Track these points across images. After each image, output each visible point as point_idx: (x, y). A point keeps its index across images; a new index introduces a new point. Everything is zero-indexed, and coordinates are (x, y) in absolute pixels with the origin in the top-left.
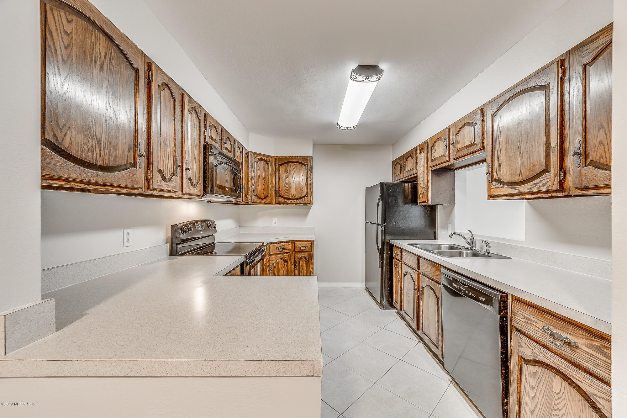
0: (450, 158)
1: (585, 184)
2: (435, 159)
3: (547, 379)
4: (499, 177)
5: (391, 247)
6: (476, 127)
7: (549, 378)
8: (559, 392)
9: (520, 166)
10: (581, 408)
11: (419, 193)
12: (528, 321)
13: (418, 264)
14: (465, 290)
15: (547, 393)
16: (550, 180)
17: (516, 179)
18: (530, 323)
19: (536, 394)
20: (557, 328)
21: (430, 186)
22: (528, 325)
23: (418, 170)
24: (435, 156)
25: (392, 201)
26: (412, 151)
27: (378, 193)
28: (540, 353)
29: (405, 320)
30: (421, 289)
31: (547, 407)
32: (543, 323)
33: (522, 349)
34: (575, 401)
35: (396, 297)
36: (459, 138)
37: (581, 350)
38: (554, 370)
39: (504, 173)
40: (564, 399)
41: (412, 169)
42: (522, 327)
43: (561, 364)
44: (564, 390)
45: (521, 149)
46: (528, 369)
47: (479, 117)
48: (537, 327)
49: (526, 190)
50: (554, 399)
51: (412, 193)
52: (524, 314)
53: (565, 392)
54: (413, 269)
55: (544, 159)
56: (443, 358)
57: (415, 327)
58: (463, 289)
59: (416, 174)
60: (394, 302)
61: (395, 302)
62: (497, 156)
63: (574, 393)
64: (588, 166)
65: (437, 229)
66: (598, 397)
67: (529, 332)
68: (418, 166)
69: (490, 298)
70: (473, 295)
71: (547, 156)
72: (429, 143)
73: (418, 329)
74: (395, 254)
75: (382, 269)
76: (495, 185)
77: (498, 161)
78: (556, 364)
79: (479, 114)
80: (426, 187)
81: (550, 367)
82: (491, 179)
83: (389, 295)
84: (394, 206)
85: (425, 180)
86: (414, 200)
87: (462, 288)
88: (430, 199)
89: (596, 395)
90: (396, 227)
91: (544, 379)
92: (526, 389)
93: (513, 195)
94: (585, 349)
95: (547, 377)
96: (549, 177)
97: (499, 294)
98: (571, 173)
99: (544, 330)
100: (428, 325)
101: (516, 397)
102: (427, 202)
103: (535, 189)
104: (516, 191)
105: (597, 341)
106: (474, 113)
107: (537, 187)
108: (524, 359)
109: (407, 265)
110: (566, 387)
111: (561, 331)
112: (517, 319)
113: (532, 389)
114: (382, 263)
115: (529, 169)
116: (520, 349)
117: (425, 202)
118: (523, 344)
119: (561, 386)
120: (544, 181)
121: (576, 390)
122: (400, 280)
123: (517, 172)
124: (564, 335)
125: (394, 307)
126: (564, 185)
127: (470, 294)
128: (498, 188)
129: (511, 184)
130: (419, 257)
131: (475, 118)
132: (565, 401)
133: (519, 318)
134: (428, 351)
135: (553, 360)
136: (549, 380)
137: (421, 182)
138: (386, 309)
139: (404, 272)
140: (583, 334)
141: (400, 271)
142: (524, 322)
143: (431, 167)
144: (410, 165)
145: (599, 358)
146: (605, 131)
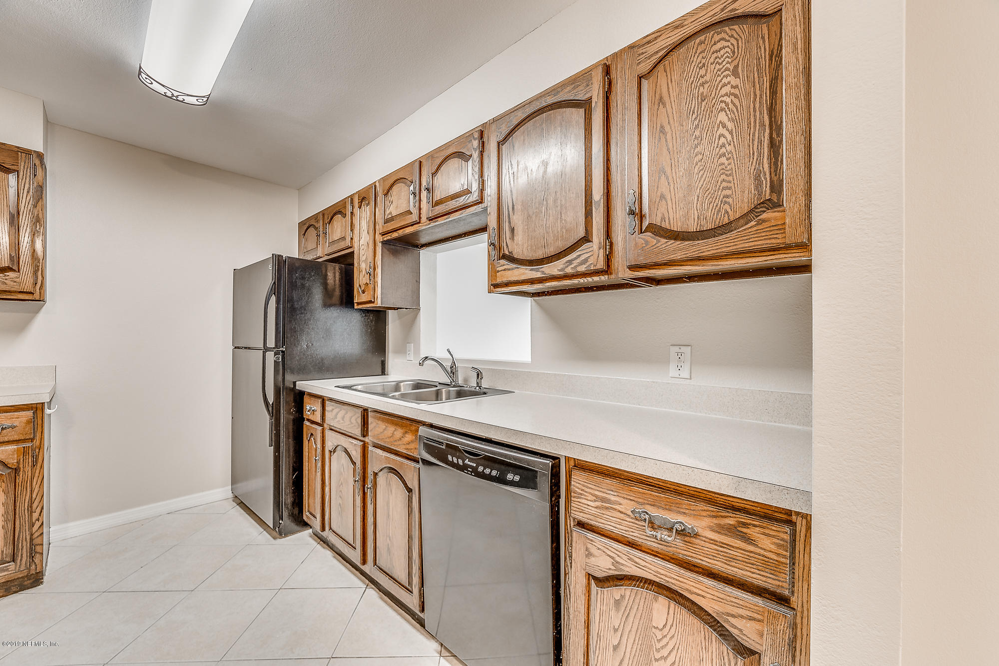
0: (420, 218)
1: (642, 260)
2: (392, 219)
3: (641, 608)
4: (510, 250)
5: (299, 397)
6: (470, 162)
7: (646, 604)
8: (665, 626)
9: (545, 232)
10: (703, 644)
11: (356, 286)
12: (604, 504)
13: (364, 425)
14: (475, 465)
15: (642, 632)
16: (592, 255)
17: (539, 254)
18: (607, 508)
19: (620, 640)
20: (659, 507)
21: (379, 271)
22: (604, 512)
23: (356, 239)
24: (391, 213)
25: (300, 299)
26: (344, 202)
27: (267, 279)
28: (627, 560)
29: (332, 547)
30: (370, 477)
31: (641, 659)
32: (633, 502)
33: (592, 560)
34: (694, 634)
35: (312, 502)
36: (439, 180)
37: (704, 539)
38: (653, 585)
39: (520, 243)
40: (673, 636)
41: (343, 238)
42: (591, 517)
43: (668, 574)
44: (674, 619)
45: (547, 203)
46: (605, 597)
47: (476, 143)
48: (621, 512)
49: (555, 272)
50: (656, 639)
51: (341, 285)
52: (597, 493)
53: (675, 622)
54: (350, 437)
55: (584, 220)
56: (423, 610)
57: (355, 556)
58: (471, 464)
59: (351, 247)
60: (306, 516)
61: (310, 515)
62: (507, 213)
63: (690, 620)
64: (644, 233)
65: (388, 355)
66: (733, 616)
67: (605, 526)
68: (356, 231)
69: (530, 473)
70: (494, 473)
71: (588, 214)
72: (378, 188)
73: (364, 562)
74: (308, 411)
75: (277, 449)
76: (504, 265)
77: (510, 222)
78: (659, 575)
79: (475, 139)
80: (372, 273)
81: (645, 582)
82: (496, 254)
83: (293, 504)
84: (305, 310)
85: (370, 259)
87: (469, 463)
88: (379, 297)
89: (729, 614)
90: (309, 353)
91: (636, 607)
92: (602, 635)
93: (532, 282)
94: (709, 536)
95: (642, 604)
96: (591, 249)
97: (548, 462)
98: (620, 244)
99: (636, 515)
100: (389, 549)
101: (583, 655)
102: (374, 302)
103: (569, 270)
104: (538, 275)
105: (730, 517)
106: (465, 138)
107: (572, 266)
108: (595, 578)
109: (336, 431)
110: (676, 614)
111: (667, 512)
112: (582, 503)
113: (612, 632)
114: (278, 435)
115: (559, 236)
116: (588, 561)
117: (370, 302)
118: (593, 550)
119: (668, 614)
120: (583, 256)
121: (694, 613)
122: (319, 464)
123: (540, 242)
124: (673, 517)
125: (306, 525)
126: (610, 264)
127: (487, 471)
128: (509, 270)
129: (531, 263)
130: (365, 412)
131: (470, 145)
132: (674, 640)
133: (586, 502)
134: (386, 602)
135: (653, 568)
136: (645, 607)
137: (362, 264)
138: (286, 535)
139: (329, 446)
140: (705, 508)
141: (319, 446)
142: (596, 508)
143: (383, 234)
144: (339, 230)
145: (733, 547)
146: (667, 178)
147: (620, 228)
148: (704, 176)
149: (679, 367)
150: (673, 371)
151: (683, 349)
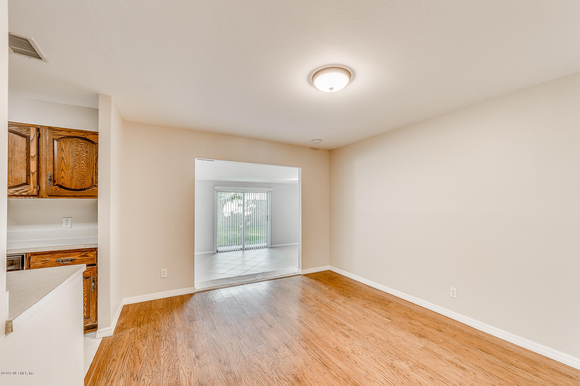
1: (54, 194)
12: (45, 262)
16: (30, 190)
20: (64, 257)
22: (45, 264)
48: (52, 262)
52: (42, 260)
55: (26, 177)
64: (55, 186)
71: (28, 176)
94: (78, 259)
96: (29, 187)
98: (44, 188)
120: (25, 189)
126: (39, 193)
133: (37, 263)
142: (41, 264)
146: (64, 172)
147: (44, 182)
148: (77, 175)
149: (67, 224)
150: (64, 226)
151: (68, 219)
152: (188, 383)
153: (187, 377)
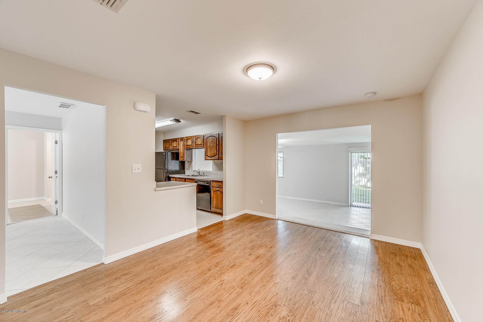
0: (193, 146)
6: (202, 139)
9: (211, 153)
11: (180, 156)
21: (185, 153)
24: (187, 144)
26: (177, 139)
36: (197, 141)
41: (177, 146)
51: (176, 155)
65: (185, 170)
68: (180, 146)
72: (185, 138)
77: (207, 151)
85: (183, 151)
86: (177, 158)
88: (185, 159)
93: (210, 160)
103: (214, 159)
117: (183, 160)
120: (216, 157)
128: (207, 157)
129: (210, 157)
133: (213, 184)
144: (175, 144)
152: (270, 298)
153: (273, 295)
